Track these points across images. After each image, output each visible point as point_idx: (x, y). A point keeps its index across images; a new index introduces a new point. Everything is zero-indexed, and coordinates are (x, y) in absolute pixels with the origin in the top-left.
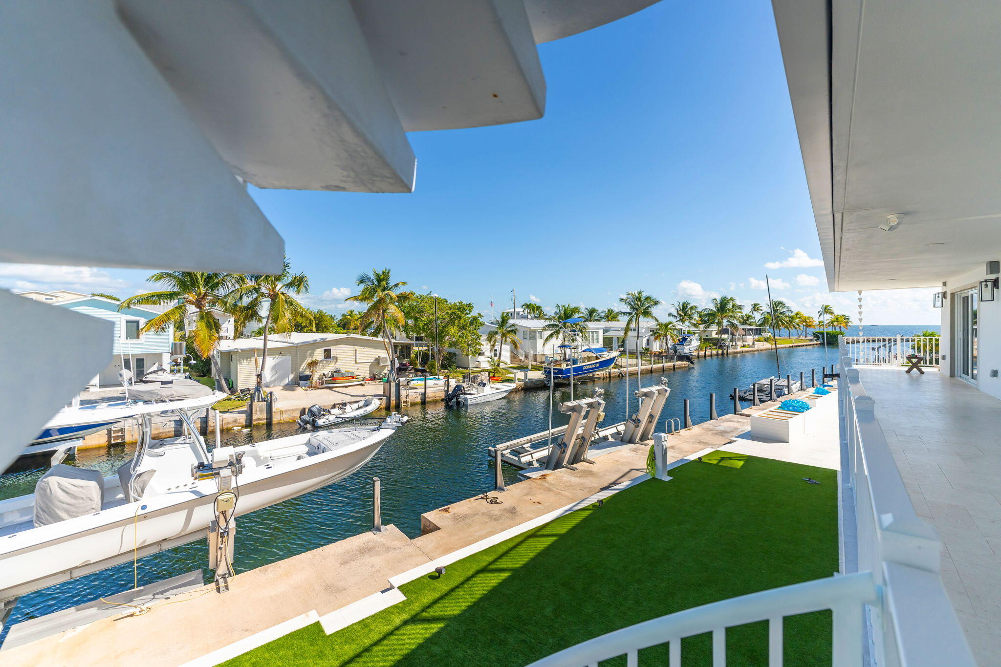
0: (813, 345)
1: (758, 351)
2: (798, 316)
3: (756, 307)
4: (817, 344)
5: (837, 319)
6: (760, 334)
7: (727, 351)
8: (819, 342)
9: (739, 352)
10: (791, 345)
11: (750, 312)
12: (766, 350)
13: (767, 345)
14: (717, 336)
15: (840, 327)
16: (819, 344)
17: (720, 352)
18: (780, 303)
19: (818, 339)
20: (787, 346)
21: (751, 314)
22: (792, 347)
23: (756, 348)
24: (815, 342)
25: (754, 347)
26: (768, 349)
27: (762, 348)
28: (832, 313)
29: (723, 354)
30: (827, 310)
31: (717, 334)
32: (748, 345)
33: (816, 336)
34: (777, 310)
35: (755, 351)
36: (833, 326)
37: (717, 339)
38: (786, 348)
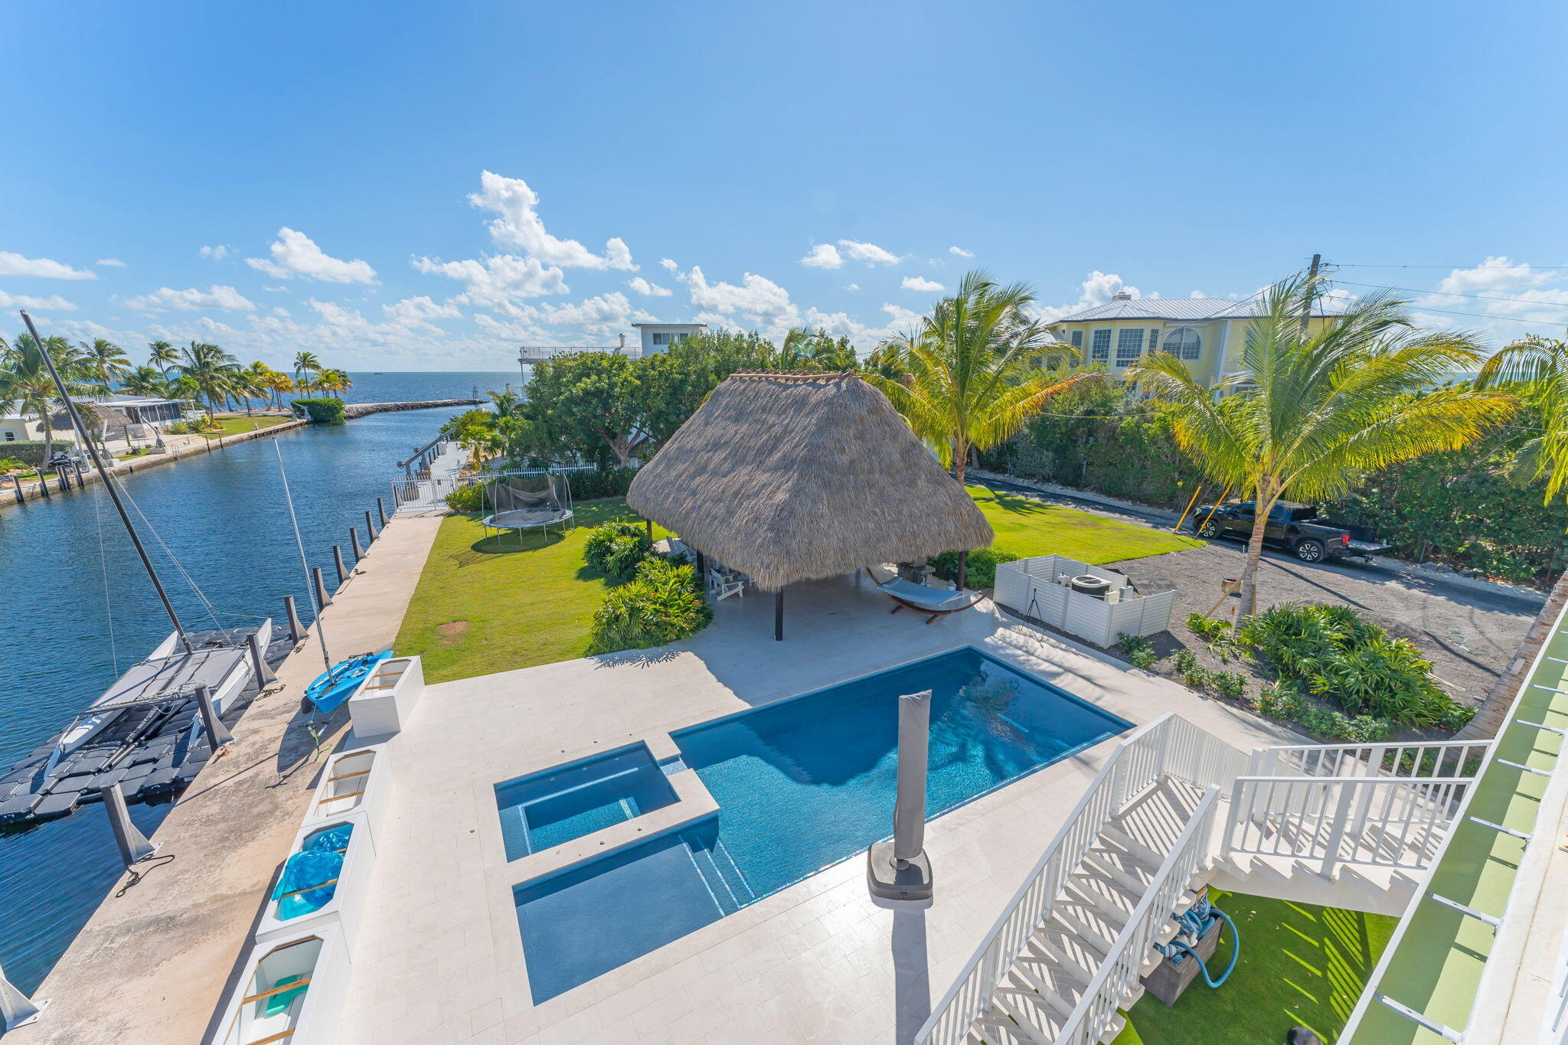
0: (295, 426)
1: (176, 459)
2: (259, 370)
3: (161, 350)
4: (301, 424)
5: (327, 377)
6: (177, 416)
7: (79, 477)
8: (305, 420)
9: (121, 473)
10: (252, 433)
11: (151, 360)
12: (197, 453)
13: (198, 442)
14: (41, 437)
15: (335, 391)
16: (306, 423)
17: (52, 482)
18: (210, 349)
19: (302, 414)
20: (244, 435)
21: (154, 366)
22: (256, 436)
23: (169, 452)
24: (299, 421)
25: (164, 452)
26: (202, 451)
27: (183, 449)
28: (317, 367)
29: (65, 487)
30: (306, 361)
31: (40, 429)
32: (148, 447)
33: (298, 409)
34: (208, 363)
35: (169, 460)
36: (323, 389)
37: (41, 447)
38: (241, 441)
